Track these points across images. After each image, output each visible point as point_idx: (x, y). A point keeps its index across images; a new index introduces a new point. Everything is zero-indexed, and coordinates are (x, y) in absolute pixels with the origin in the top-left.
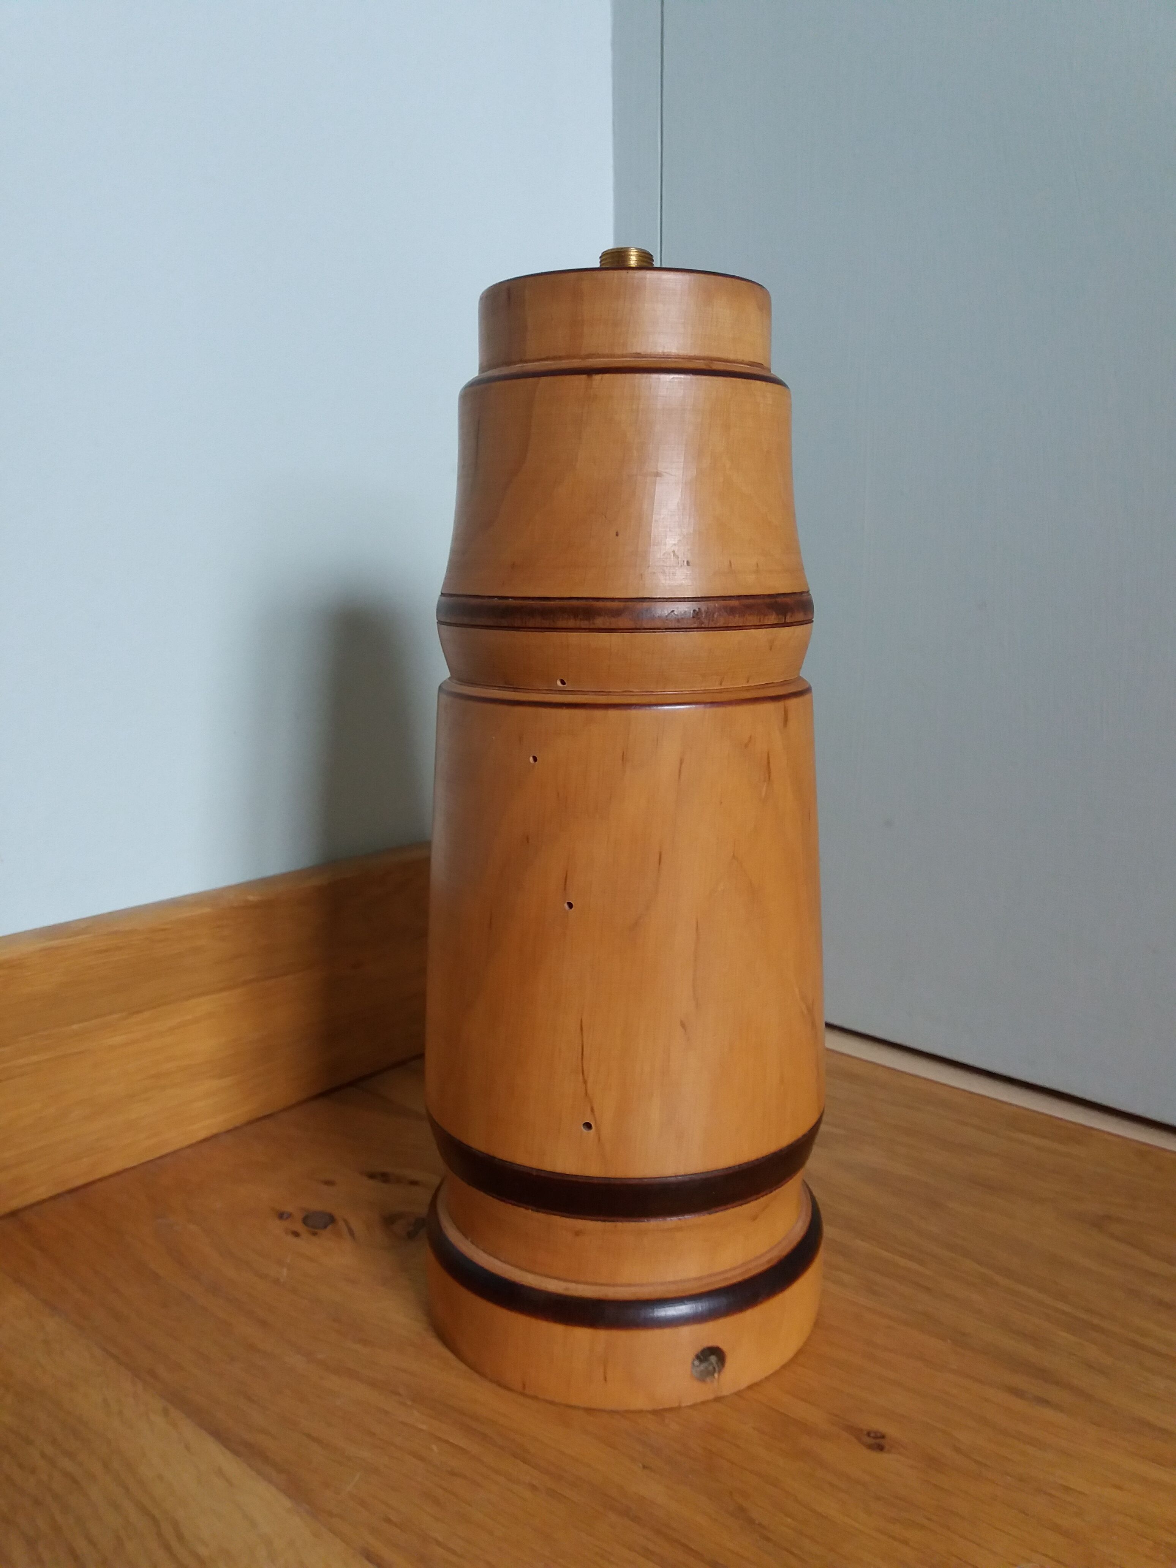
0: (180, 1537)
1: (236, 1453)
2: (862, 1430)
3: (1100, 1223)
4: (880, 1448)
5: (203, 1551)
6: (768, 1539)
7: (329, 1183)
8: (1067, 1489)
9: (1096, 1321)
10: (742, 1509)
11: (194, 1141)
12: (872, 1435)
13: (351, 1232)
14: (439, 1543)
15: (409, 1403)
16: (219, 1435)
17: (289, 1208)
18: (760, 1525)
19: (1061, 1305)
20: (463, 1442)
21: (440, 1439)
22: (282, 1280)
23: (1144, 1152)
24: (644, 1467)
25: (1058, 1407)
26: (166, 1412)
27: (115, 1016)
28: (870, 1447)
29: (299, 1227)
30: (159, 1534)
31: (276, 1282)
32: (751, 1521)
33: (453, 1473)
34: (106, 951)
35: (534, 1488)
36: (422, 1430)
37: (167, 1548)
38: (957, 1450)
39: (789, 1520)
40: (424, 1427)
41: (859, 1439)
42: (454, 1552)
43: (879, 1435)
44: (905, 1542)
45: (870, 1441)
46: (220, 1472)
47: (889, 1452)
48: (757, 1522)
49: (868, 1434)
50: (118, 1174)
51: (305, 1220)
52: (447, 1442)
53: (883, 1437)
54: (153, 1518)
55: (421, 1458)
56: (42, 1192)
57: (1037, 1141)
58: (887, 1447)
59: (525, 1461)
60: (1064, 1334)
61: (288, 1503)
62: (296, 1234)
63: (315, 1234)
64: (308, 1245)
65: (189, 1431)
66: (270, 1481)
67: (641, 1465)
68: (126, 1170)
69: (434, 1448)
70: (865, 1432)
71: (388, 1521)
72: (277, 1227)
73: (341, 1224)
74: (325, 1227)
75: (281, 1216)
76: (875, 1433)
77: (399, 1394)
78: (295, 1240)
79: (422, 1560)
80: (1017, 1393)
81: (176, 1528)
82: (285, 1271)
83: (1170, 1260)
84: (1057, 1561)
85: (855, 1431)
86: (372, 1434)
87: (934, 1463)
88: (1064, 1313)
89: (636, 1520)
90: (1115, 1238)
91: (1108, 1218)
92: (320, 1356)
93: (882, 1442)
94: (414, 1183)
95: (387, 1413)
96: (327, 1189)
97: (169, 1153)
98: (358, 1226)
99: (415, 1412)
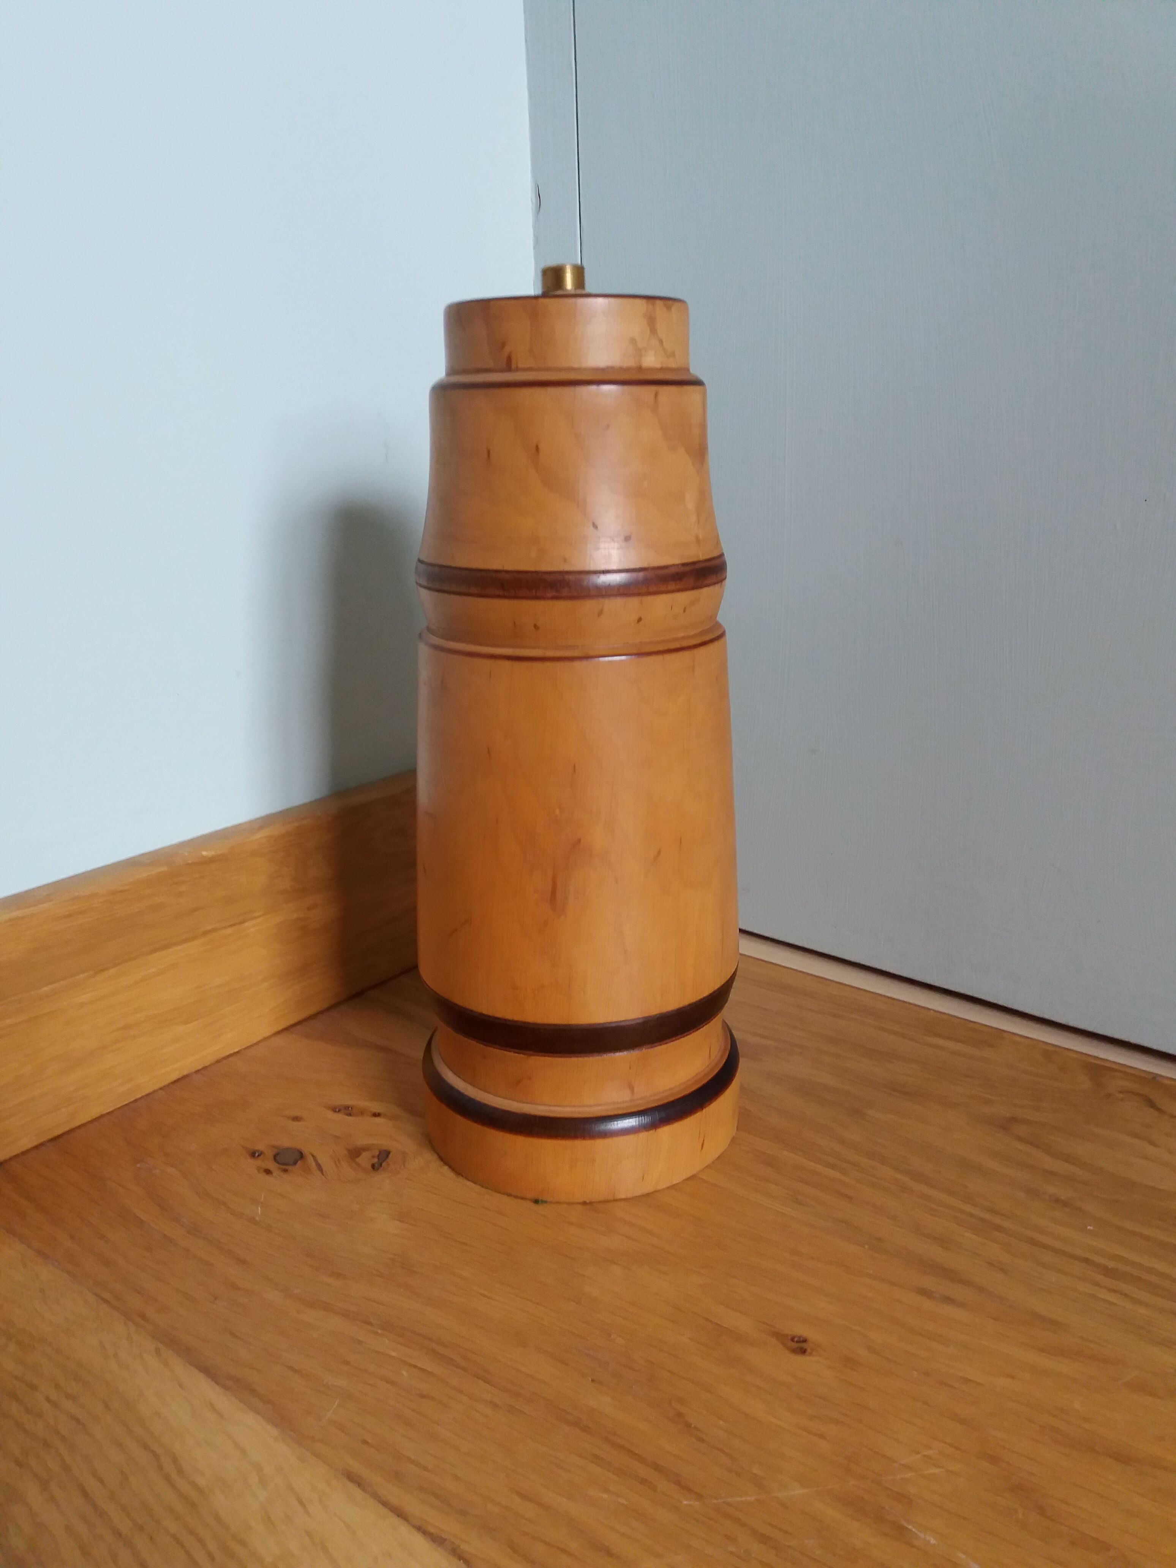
0: (180, 1471)
1: (226, 1388)
2: (787, 1335)
3: (1006, 1125)
4: (803, 1351)
5: (202, 1482)
6: (702, 1440)
7: (295, 1119)
8: (966, 1381)
9: (997, 1220)
10: (680, 1415)
11: (166, 1083)
12: (796, 1339)
13: (320, 1169)
14: (412, 1461)
15: (380, 1331)
16: (207, 1371)
17: (260, 1147)
18: (696, 1428)
19: (969, 1208)
20: (430, 1366)
21: (408, 1364)
22: (257, 1218)
23: (1050, 1053)
24: (593, 1381)
25: (961, 1305)
26: (158, 1352)
27: (82, 976)
28: (795, 1351)
29: (271, 1165)
30: (160, 1467)
31: (252, 1220)
32: (688, 1425)
33: (422, 1396)
34: (69, 916)
35: (495, 1406)
36: (394, 1357)
37: (167, 1478)
38: (871, 1349)
39: (721, 1422)
40: (394, 1354)
41: (784, 1344)
42: (425, 1469)
43: (801, 1339)
44: (822, 1437)
45: (795, 1345)
46: (212, 1407)
47: (810, 1354)
48: (693, 1426)
49: (792, 1340)
50: (96, 1120)
51: (275, 1158)
52: (415, 1367)
53: (805, 1341)
54: (155, 1455)
55: (392, 1383)
56: (26, 1143)
58: (809, 1351)
59: (486, 1381)
60: (969, 1235)
61: (275, 1432)
62: (268, 1172)
63: (285, 1171)
64: (279, 1183)
65: (182, 1369)
66: (257, 1412)
67: (590, 1380)
68: (102, 1116)
69: (405, 1373)
70: (790, 1338)
71: (365, 1442)
72: (250, 1166)
73: (310, 1159)
74: (295, 1163)
75: (253, 1154)
76: (800, 1337)
77: (371, 1324)
78: (267, 1178)
79: (397, 1477)
80: (924, 1292)
81: (175, 1460)
82: (259, 1208)
83: (1068, 1159)
84: (957, 1448)
85: (779, 1336)
86: (347, 1363)
87: (850, 1362)
88: (972, 1215)
89: (586, 1429)
90: (1019, 1139)
91: (1014, 1120)
92: (296, 1291)
93: (804, 1345)
94: (376, 1115)
95: (360, 1342)
96: (294, 1125)
97: (142, 1097)
98: (325, 1160)
99: (386, 1341)
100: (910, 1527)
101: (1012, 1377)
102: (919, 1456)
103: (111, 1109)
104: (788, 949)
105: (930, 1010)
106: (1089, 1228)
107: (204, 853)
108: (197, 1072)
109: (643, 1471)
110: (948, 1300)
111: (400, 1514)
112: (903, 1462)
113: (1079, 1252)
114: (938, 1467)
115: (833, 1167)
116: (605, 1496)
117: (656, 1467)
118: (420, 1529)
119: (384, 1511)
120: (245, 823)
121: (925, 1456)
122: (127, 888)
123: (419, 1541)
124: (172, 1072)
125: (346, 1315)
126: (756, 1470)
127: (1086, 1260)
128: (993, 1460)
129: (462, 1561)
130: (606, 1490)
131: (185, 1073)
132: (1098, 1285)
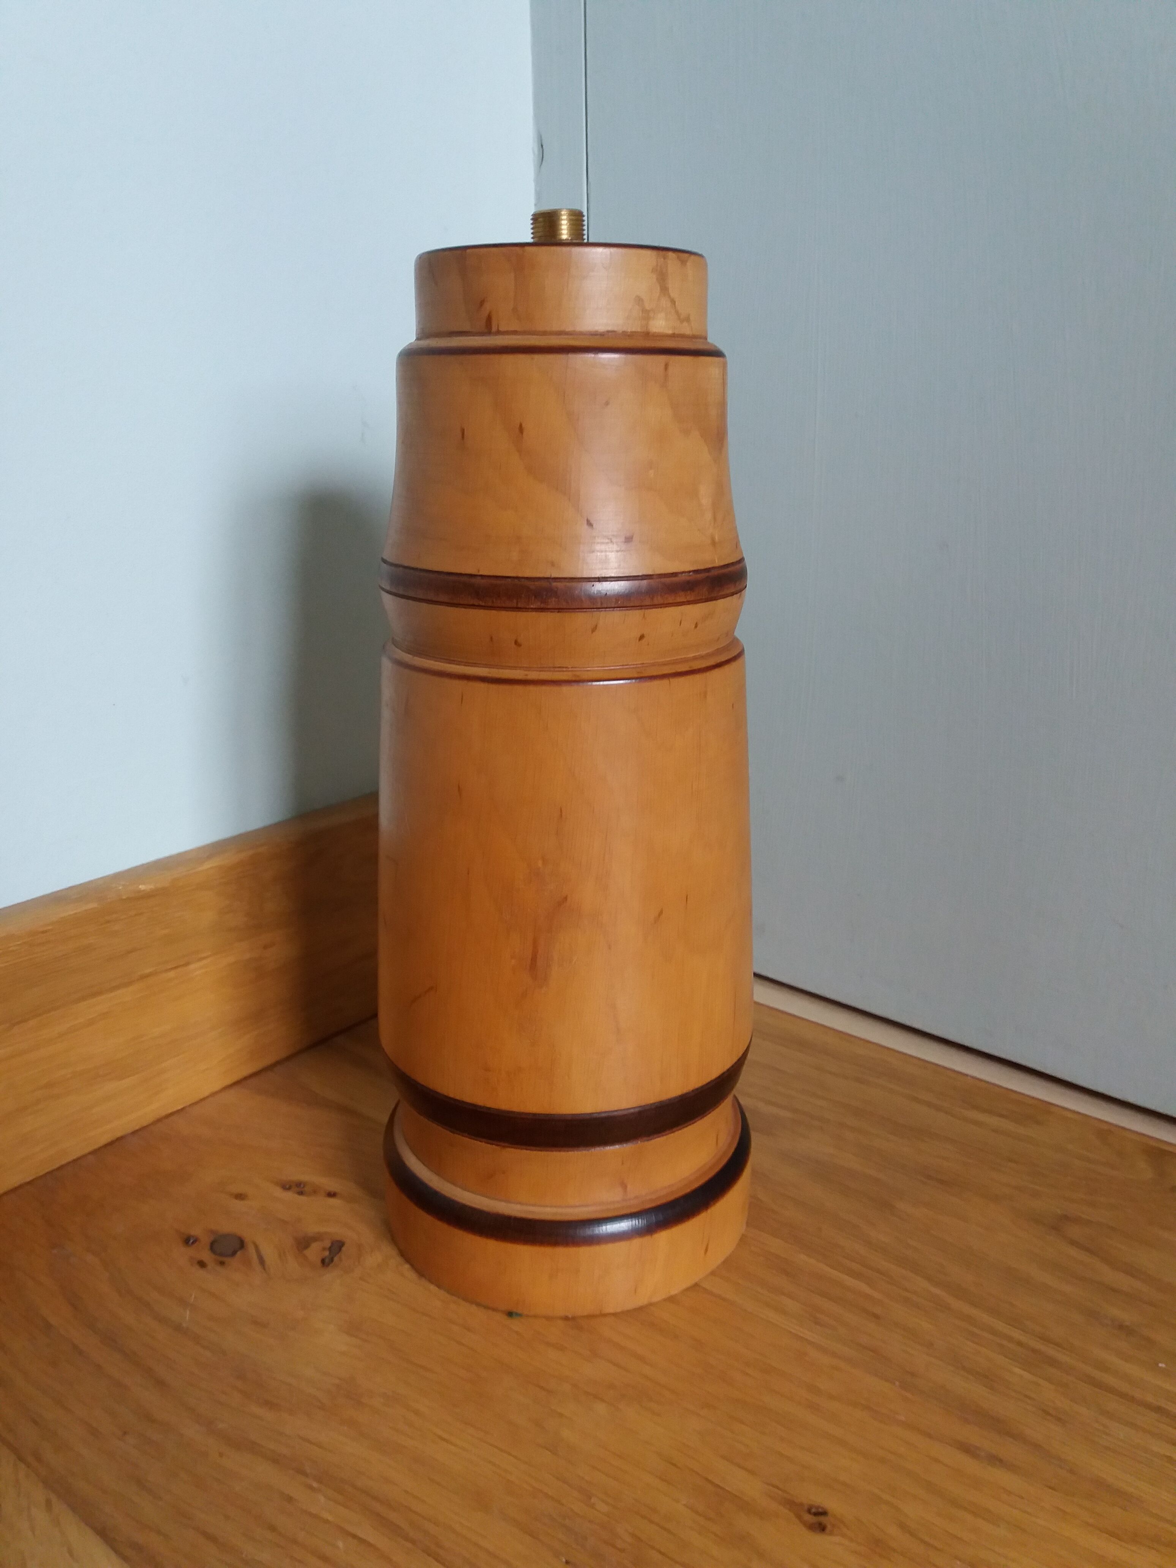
2: (801, 1505)
3: (1057, 1225)
4: (822, 1528)
7: (241, 1194)
9: (1051, 1351)
11: (96, 1147)
12: (813, 1511)
13: (262, 1261)
15: (315, 1485)
17: (196, 1231)
19: (1017, 1334)
22: (184, 1325)
23: (1105, 1132)
24: (567, 1562)
25: (1010, 1467)
28: (811, 1527)
29: (206, 1255)
31: (178, 1328)
36: (327, 1521)
38: (903, 1526)
40: (330, 1517)
41: (799, 1517)
43: (820, 1510)
45: (812, 1519)
47: (831, 1534)
49: (809, 1510)
51: (212, 1247)
52: (354, 1536)
53: (824, 1513)
57: (994, 1121)
58: (829, 1527)
60: (1017, 1370)
62: (202, 1264)
63: (222, 1263)
64: (213, 1279)
67: (564, 1560)
69: (340, 1544)
70: (806, 1508)
72: (182, 1255)
73: (251, 1250)
74: (234, 1254)
75: (188, 1241)
76: (818, 1507)
77: (305, 1474)
78: (201, 1273)
80: (967, 1449)
82: (188, 1312)
83: (1130, 1270)
85: (791, 1504)
86: (273, 1528)
87: (877, 1544)
88: (1020, 1344)
90: (1073, 1243)
91: (1066, 1218)
92: (221, 1426)
93: (822, 1519)
94: (332, 1195)
95: (290, 1499)
96: (238, 1204)
97: (69, 1163)
98: (269, 1252)
99: (322, 1499)
103: (31, 1178)
104: (807, 997)
105: (967, 1075)
106: (1160, 1365)
107: (142, 887)
108: (134, 1133)
110: (995, 1460)
113: (1150, 1398)
115: (857, 1276)
120: (192, 851)
122: (50, 928)
124: (103, 1135)
125: (275, 1460)
127: (1159, 1410)
131: (119, 1134)
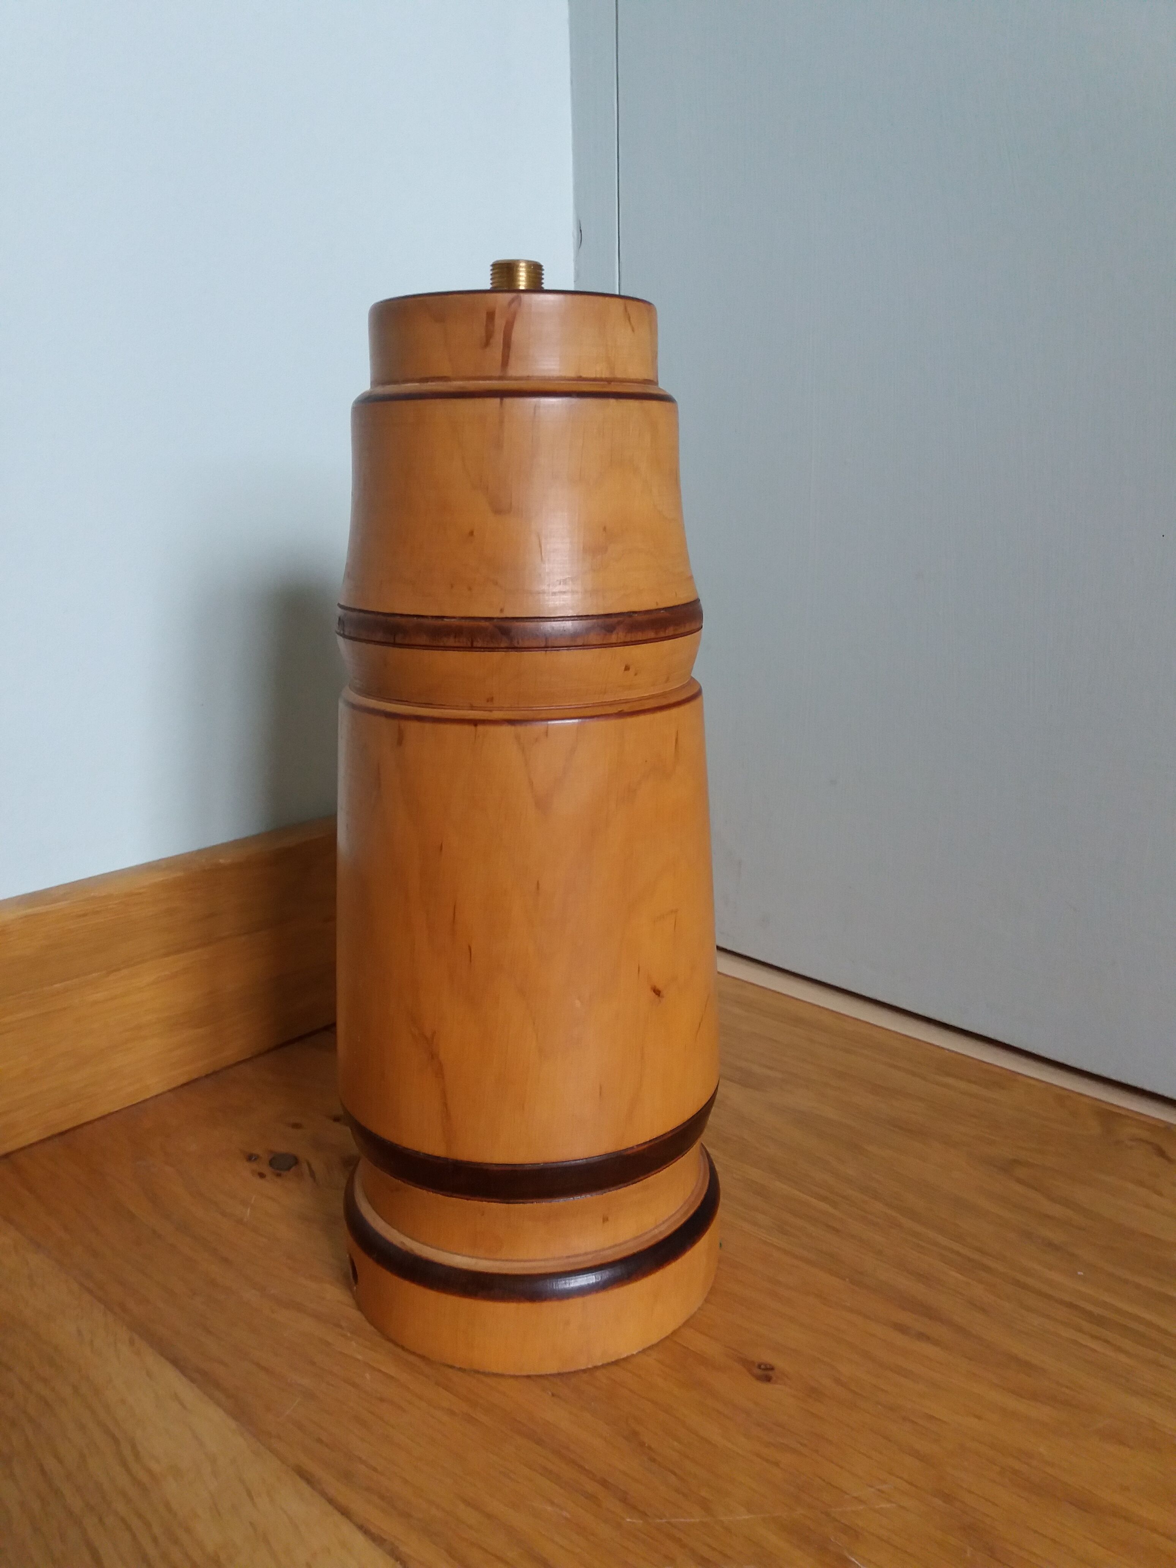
0: (136, 1455)
1: (192, 1380)
2: (753, 1363)
3: (1007, 1167)
4: (768, 1379)
5: (156, 1468)
6: (654, 1460)
7: (297, 1126)
8: (931, 1418)
9: (986, 1261)
10: (635, 1434)
11: (175, 1086)
12: (762, 1367)
13: (312, 1174)
14: (363, 1462)
15: (349, 1335)
16: (176, 1362)
17: (257, 1151)
18: (650, 1448)
19: (956, 1247)
20: (392, 1370)
21: (374, 1369)
22: (245, 1220)
23: (1063, 1097)
24: (553, 1395)
25: (936, 1343)
26: (132, 1342)
27: (95, 975)
28: (759, 1378)
29: (266, 1169)
30: (119, 1453)
31: (240, 1221)
32: (642, 1444)
33: (382, 1400)
34: (83, 915)
35: (452, 1413)
36: (358, 1360)
37: (124, 1464)
38: (838, 1381)
39: (676, 1444)
40: (360, 1357)
41: (750, 1371)
42: (375, 1470)
43: (768, 1367)
44: (777, 1464)
45: (759, 1372)
46: (176, 1397)
47: (775, 1383)
48: (646, 1445)
49: (759, 1367)
50: (103, 1118)
51: (271, 1163)
52: (380, 1371)
53: (772, 1369)
54: (116, 1441)
55: (355, 1385)
56: (33, 1136)
57: (963, 1085)
58: (774, 1378)
59: (447, 1389)
60: (953, 1273)
61: (233, 1424)
62: (262, 1175)
63: (279, 1175)
64: (271, 1187)
65: (152, 1359)
66: (219, 1404)
67: (550, 1393)
68: (110, 1114)
69: (368, 1376)
70: (756, 1364)
71: (320, 1441)
72: (245, 1169)
73: (305, 1167)
74: (289, 1169)
75: (250, 1158)
76: (766, 1365)
77: (341, 1327)
78: (261, 1181)
79: (347, 1477)
80: (902, 1329)
81: (134, 1447)
82: (249, 1210)
83: (1067, 1203)
84: (911, 1484)
85: (747, 1364)
86: (313, 1363)
87: (814, 1393)
88: (958, 1253)
89: (539, 1442)
90: (1019, 1181)
91: (1016, 1162)
92: (273, 1291)
93: (770, 1373)
95: (328, 1344)
96: (293, 1132)
97: (151, 1098)
98: (318, 1167)
99: (353, 1343)
100: (853, 1559)
101: (979, 1418)
102: (873, 1490)
103: (118, 1109)
104: (805, 982)
105: (943, 1048)
106: (1079, 1273)
107: (221, 861)
108: (207, 1077)
109: (591, 1487)
110: (922, 1336)
111: (345, 1513)
112: (855, 1495)
113: (1064, 1296)
114: (890, 1501)
115: (824, 1199)
116: (549, 1508)
117: (604, 1483)
118: (364, 1529)
119: (330, 1508)
121: (879, 1490)
122: (142, 891)
123: (359, 1540)
124: (181, 1075)
125: (318, 1316)
126: (704, 1493)
127: (1070, 1305)
128: (947, 1498)
129: (399, 1562)
130: (552, 1503)
132: (1080, 1330)
